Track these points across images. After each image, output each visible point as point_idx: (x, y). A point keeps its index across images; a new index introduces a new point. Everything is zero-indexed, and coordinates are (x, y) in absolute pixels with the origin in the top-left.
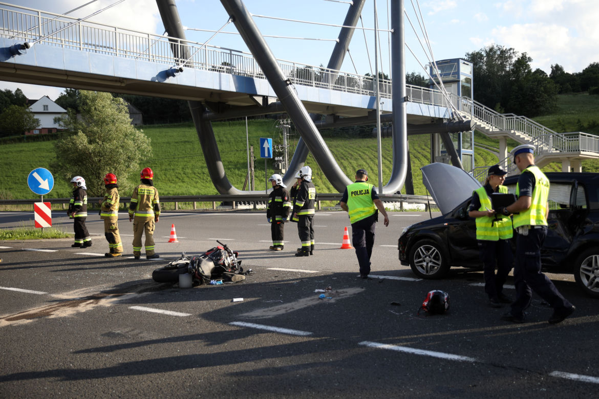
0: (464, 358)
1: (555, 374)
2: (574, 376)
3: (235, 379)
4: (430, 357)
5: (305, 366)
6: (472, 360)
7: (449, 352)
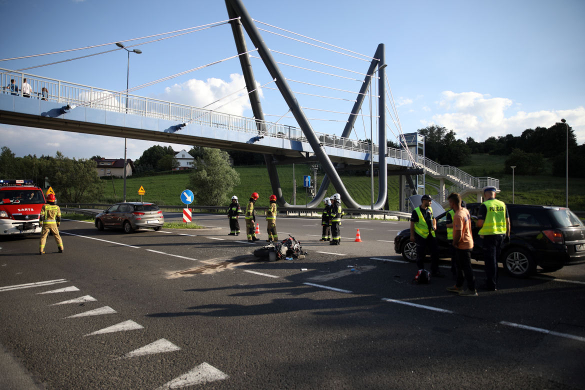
0: (446, 311)
1: (503, 322)
2: (515, 325)
3: (315, 316)
4: (426, 309)
5: (354, 311)
6: (451, 312)
7: (436, 307)
